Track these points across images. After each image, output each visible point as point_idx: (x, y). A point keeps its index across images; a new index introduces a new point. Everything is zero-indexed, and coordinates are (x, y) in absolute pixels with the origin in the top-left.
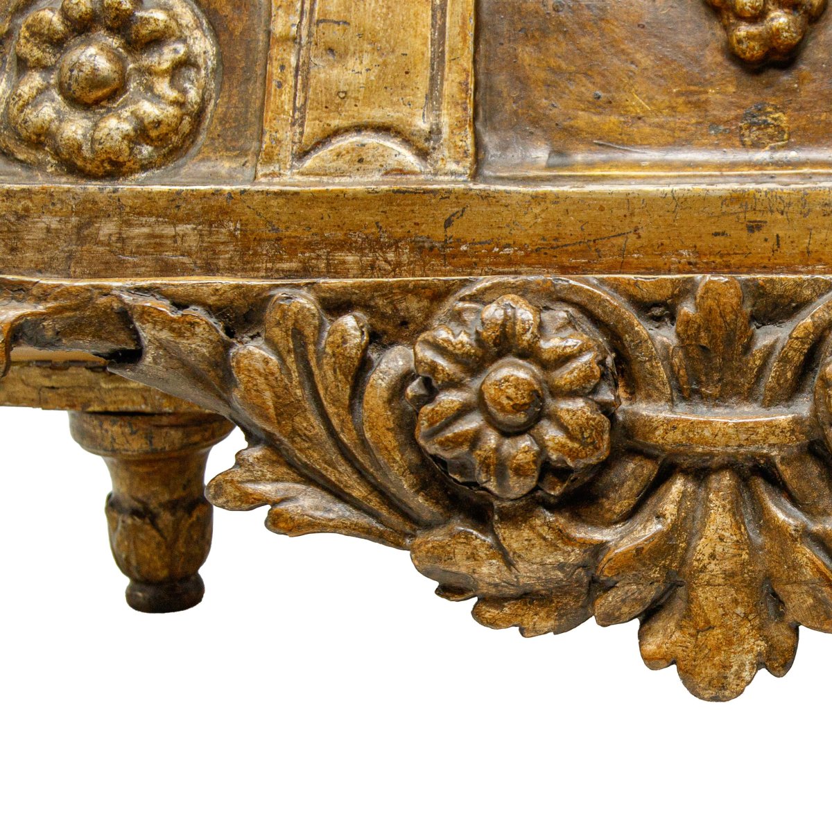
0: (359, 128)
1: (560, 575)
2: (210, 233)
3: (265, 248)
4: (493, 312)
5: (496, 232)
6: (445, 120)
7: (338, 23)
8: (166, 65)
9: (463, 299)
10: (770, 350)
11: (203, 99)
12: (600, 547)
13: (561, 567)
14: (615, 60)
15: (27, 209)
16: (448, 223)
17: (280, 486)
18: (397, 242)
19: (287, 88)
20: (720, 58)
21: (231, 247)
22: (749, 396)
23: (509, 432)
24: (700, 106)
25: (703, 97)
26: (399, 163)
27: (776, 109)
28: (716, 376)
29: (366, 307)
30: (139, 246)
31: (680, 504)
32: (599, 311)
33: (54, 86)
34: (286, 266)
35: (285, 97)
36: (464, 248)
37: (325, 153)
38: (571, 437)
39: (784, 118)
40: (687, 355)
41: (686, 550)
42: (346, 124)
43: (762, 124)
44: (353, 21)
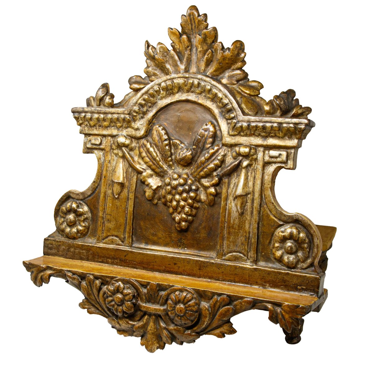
0: (113, 236)
1: (128, 328)
2: (88, 253)
3: (96, 257)
4: (117, 284)
5: (133, 259)
6: (126, 236)
7: (110, 215)
8: (82, 219)
9: (114, 281)
10: (161, 296)
11: (89, 226)
12: (134, 325)
13: (128, 327)
14: (157, 226)
15: (60, 244)
16: (125, 256)
17: (89, 306)
18: (117, 258)
19: (101, 226)
20: (174, 228)
21: (91, 256)
22: (158, 303)
23: (118, 305)
24: (171, 237)
25: (171, 235)
26: (119, 243)
28: (153, 299)
29: (101, 279)
30: (77, 253)
31: (146, 320)
32: (134, 286)
34: (100, 260)
35: (101, 228)
36: (128, 261)
37: (107, 240)
38: (127, 308)
39: (185, 241)
40: (148, 295)
41: (147, 328)
42: (110, 234)
43: (181, 242)
44: (112, 215)
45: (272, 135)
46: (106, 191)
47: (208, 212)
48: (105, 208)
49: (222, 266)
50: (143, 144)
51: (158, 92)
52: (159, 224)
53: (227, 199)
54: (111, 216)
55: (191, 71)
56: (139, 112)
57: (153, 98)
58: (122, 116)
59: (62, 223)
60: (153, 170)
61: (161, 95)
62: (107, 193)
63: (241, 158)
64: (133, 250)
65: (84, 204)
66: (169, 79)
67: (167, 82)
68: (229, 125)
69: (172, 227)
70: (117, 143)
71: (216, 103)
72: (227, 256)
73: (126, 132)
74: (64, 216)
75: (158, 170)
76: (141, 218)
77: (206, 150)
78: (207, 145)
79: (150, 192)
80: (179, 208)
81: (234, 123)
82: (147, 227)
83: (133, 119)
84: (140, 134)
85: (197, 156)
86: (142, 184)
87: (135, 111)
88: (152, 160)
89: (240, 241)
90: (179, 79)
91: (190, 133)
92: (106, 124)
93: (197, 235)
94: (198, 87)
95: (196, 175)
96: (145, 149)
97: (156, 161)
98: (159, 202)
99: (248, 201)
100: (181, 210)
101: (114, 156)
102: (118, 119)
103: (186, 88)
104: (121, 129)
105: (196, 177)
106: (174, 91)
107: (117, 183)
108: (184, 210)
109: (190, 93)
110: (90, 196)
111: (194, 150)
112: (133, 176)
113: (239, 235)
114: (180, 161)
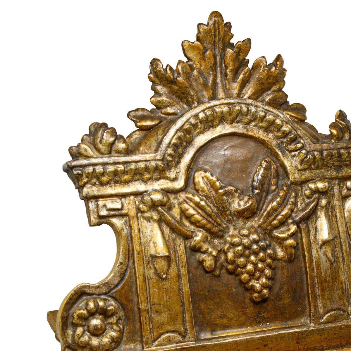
0: (167, 332)
6: (188, 327)
7: (158, 304)
8: (115, 322)
11: (123, 328)
14: (224, 305)
19: (148, 323)
20: (249, 301)
24: (245, 314)
25: (246, 312)
26: (178, 340)
27: (263, 313)
33: (86, 330)
35: (148, 326)
37: (160, 340)
39: (265, 315)
42: (164, 331)
43: (260, 317)
44: (162, 304)
45: (346, 163)
46: (144, 272)
47: (288, 271)
48: (147, 297)
49: (324, 331)
50: (188, 198)
51: (195, 126)
52: (226, 301)
53: (310, 249)
54: (160, 306)
55: (220, 97)
56: (175, 155)
57: (189, 135)
58: (153, 163)
59: (82, 335)
60: (208, 231)
61: (198, 130)
62: (146, 274)
63: (317, 195)
64: (204, 344)
65: (109, 299)
66: (209, 108)
67: (206, 111)
68: (295, 158)
69: (246, 300)
70: (150, 202)
71: (272, 132)
72: (325, 318)
73: (159, 185)
74: (84, 323)
75: (215, 229)
76: (200, 298)
77: (271, 193)
78: (272, 187)
79: (211, 260)
80: (258, 272)
81: (305, 154)
82: (210, 309)
83: (168, 165)
84: (179, 185)
85: (262, 203)
86: (194, 253)
87: (170, 155)
88: (206, 216)
89: (337, 295)
90: (222, 106)
91: (244, 176)
92: (126, 177)
93: (279, 303)
94: (247, 115)
95: (267, 226)
96: (191, 204)
97: (211, 218)
98: (222, 271)
99: (337, 246)
100: (261, 274)
101: (146, 222)
102: (147, 169)
103: (231, 117)
104: (150, 182)
105: (266, 229)
106: (215, 123)
107: (163, 258)
108: (264, 273)
109: (235, 124)
110: (117, 285)
111: (258, 196)
112: (180, 244)
113: (334, 288)
114: (244, 212)
